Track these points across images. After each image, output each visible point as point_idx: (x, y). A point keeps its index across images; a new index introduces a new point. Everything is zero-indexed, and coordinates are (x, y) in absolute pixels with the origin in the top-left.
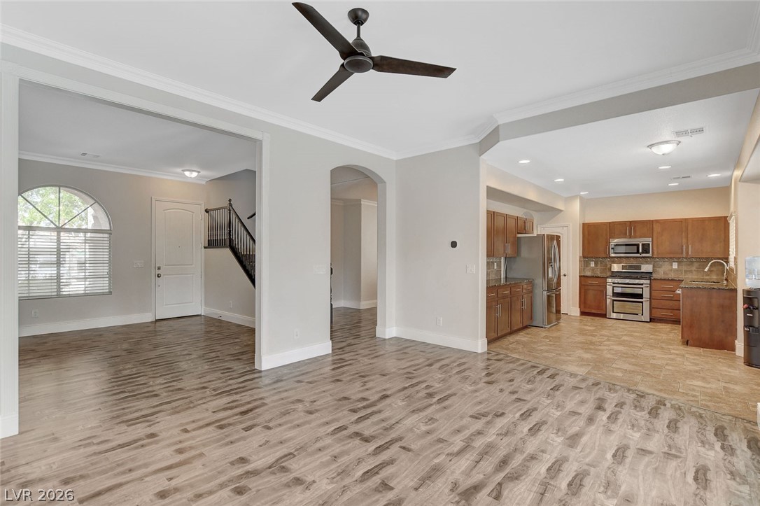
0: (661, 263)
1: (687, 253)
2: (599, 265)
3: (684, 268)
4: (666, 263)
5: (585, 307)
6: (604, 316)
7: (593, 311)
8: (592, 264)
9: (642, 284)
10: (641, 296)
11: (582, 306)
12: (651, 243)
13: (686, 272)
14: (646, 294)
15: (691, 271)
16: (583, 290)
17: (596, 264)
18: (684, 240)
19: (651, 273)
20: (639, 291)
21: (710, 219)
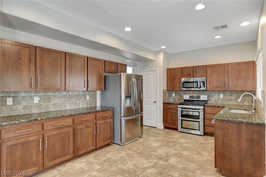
0: (213, 94)
1: (229, 87)
2: (177, 96)
3: (227, 97)
4: (216, 94)
5: (166, 124)
6: (176, 129)
7: (171, 126)
8: (174, 95)
9: (199, 109)
10: (198, 117)
11: (165, 122)
12: (205, 81)
13: (228, 100)
14: (201, 116)
15: (231, 100)
16: (165, 112)
17: (176, 95)
18: (226, 79)
19: (207, 101)
20: (197, 114)
21: (243, 63)
